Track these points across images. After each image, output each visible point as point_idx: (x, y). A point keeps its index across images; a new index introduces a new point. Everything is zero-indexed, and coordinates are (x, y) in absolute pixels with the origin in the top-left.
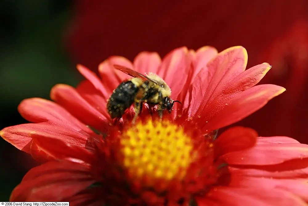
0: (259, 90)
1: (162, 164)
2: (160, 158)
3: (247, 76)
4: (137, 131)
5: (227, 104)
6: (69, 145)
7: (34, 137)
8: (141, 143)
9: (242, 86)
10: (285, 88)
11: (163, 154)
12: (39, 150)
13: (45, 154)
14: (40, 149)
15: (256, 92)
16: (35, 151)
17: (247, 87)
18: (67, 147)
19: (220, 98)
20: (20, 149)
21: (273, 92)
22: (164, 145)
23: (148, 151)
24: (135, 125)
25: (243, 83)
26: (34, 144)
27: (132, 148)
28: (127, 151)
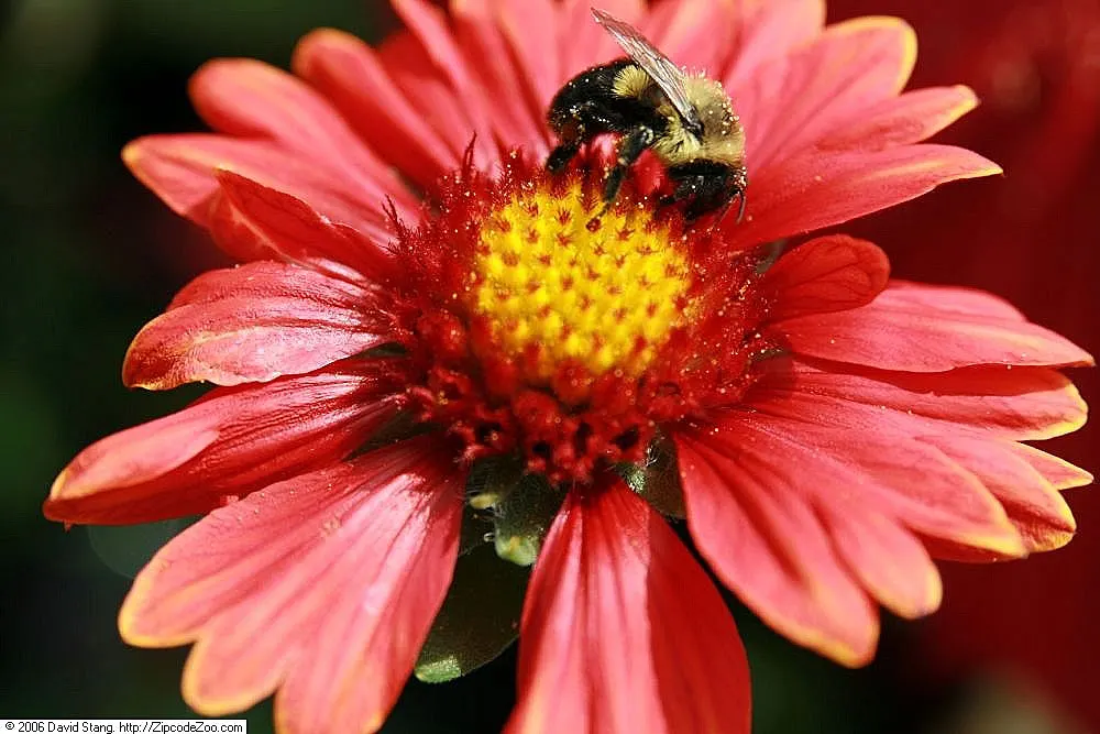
0: (924, 156)
1: (589, 320)
2: (586, 303)
3: (900, 113)
4: (534, 210)
5: (818, 178)
6: (326, 221)
7: (227, 179)
8: (539, 248)
9: (877, 135)
10: (1000, 166)
11: (596, 290)
12: (233, 223)
13: (252, 235)
14: (239, 218)
15: (911, 160)
16: (223, 221)
17: (891, 145)
18: (320, 226)
19: (804, 159)
20: (180, 208)
21: (962, 168)
22: (603, 266)
23: (554, 274)
24: (531, 193)
25: (883, 130)
26: (223, 201)
27: (511, 260)
28: (494, 265)
